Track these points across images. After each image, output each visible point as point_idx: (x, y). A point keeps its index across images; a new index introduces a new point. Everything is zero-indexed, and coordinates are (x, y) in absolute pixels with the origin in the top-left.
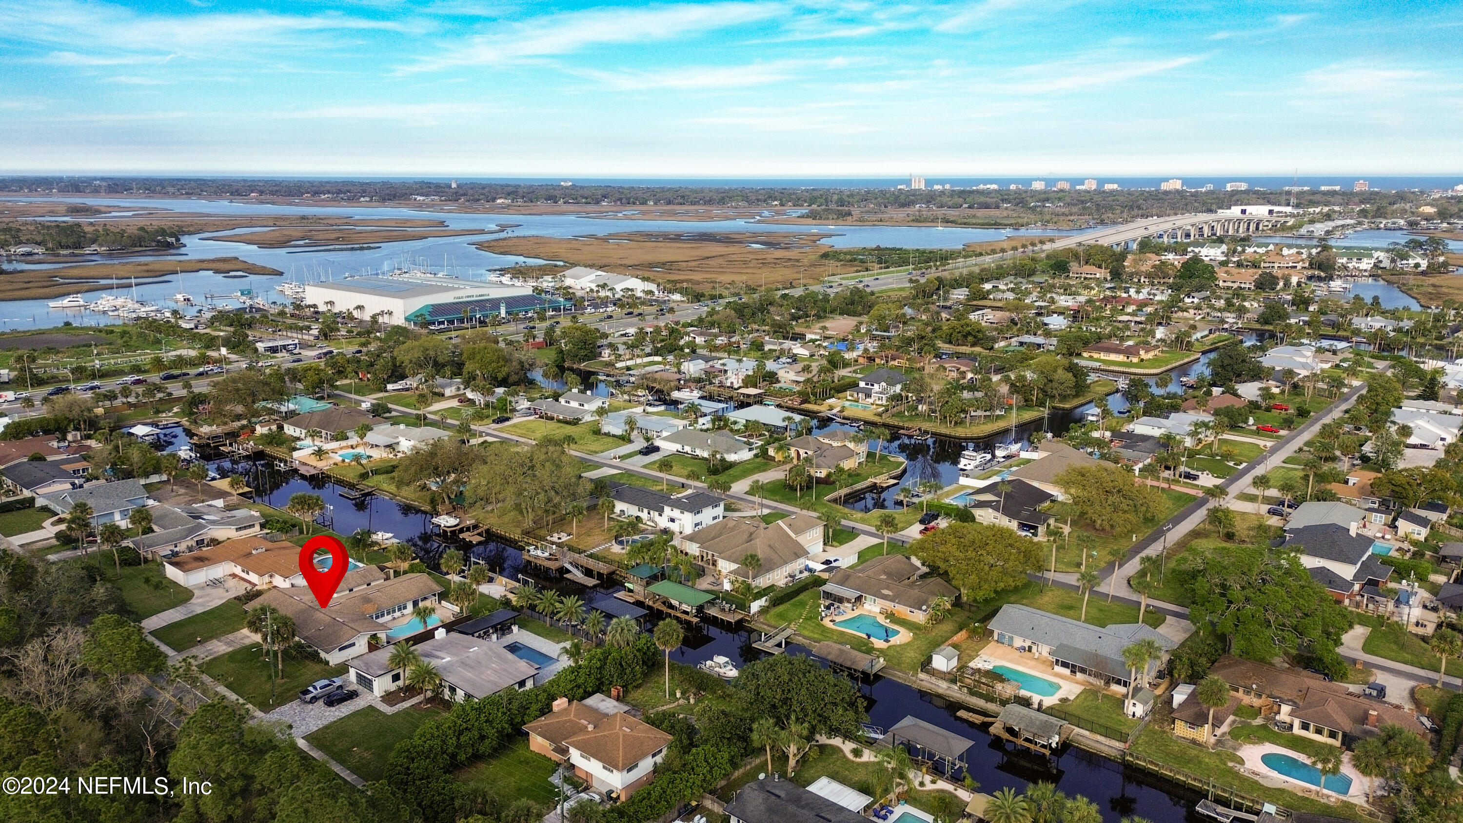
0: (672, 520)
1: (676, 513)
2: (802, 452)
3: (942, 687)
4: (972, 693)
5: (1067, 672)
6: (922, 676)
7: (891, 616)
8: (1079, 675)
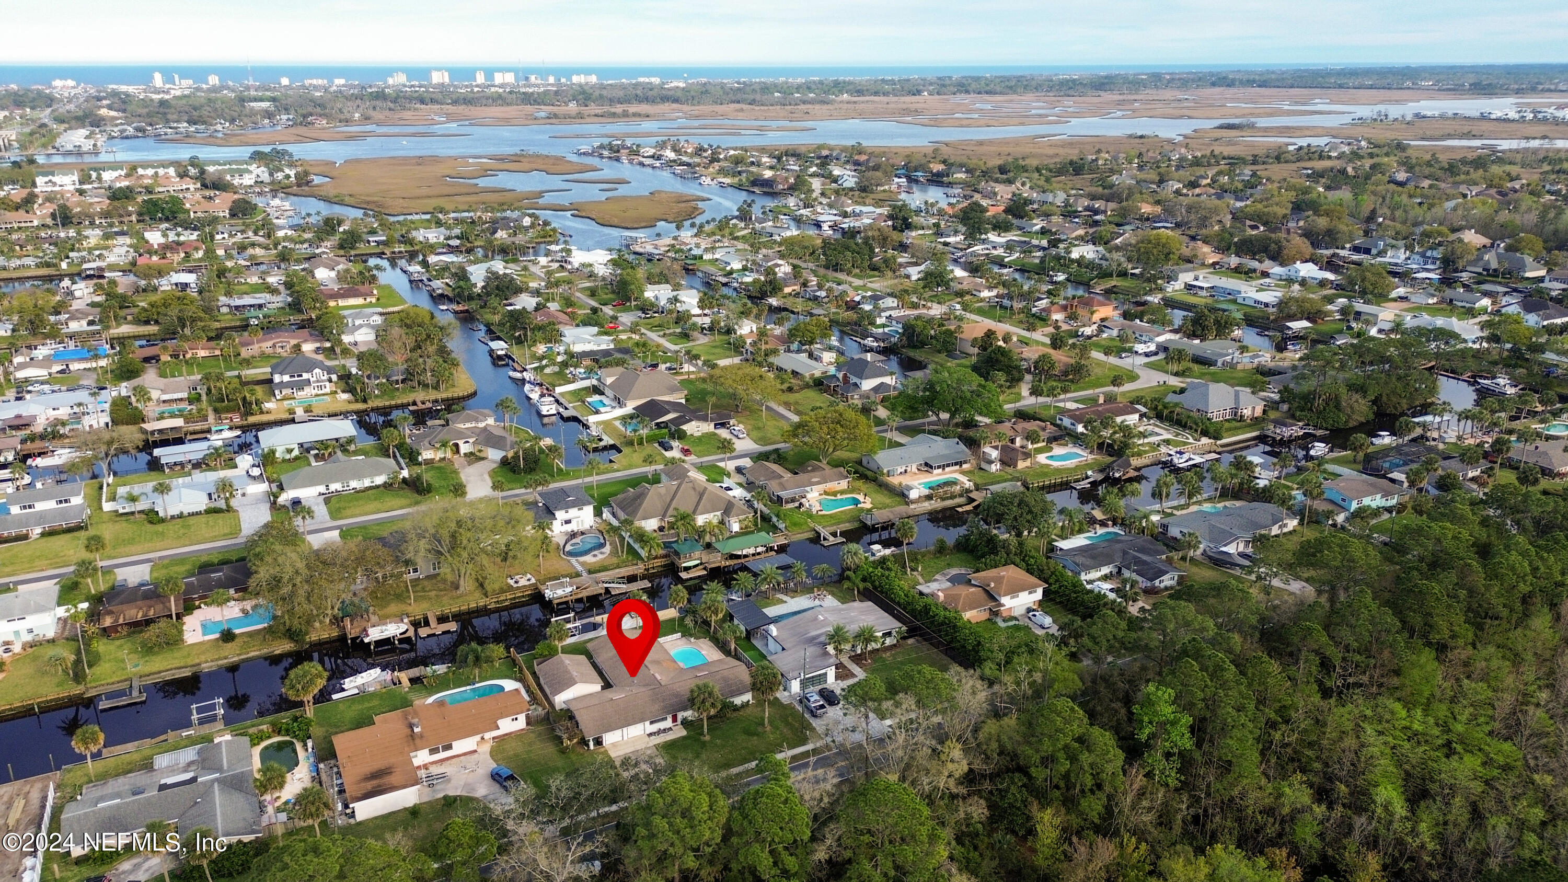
0: (568, 522)
1: (573, 512)
2: (461, 443)
3: (927, 506)
4: (943, 499)
5: (940, 470)
6: (912, 506)
7: (826, 493)
8: (947, 469)
